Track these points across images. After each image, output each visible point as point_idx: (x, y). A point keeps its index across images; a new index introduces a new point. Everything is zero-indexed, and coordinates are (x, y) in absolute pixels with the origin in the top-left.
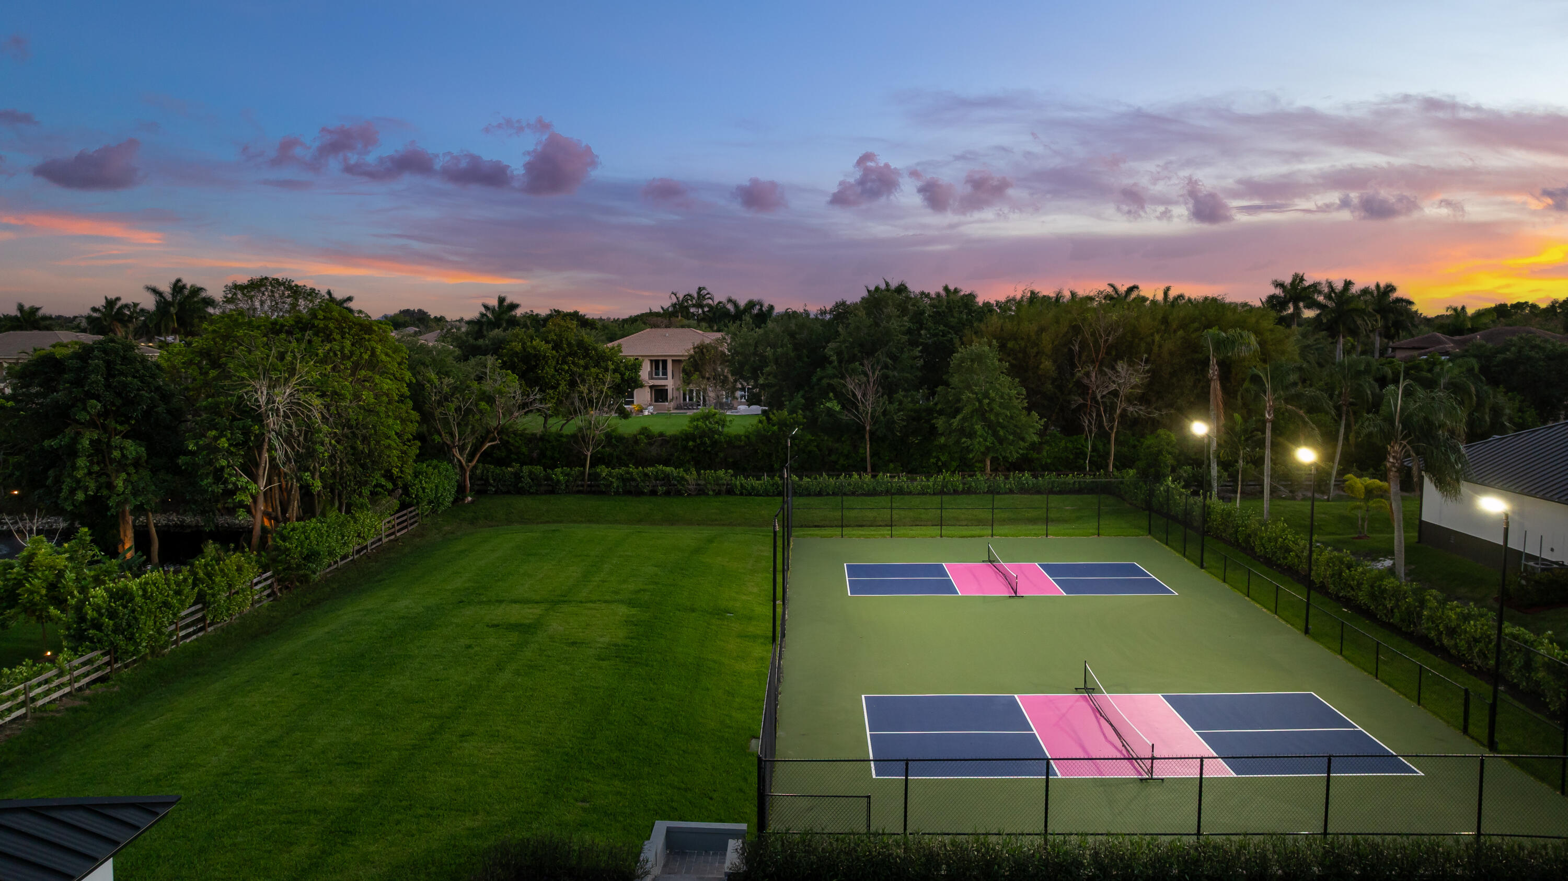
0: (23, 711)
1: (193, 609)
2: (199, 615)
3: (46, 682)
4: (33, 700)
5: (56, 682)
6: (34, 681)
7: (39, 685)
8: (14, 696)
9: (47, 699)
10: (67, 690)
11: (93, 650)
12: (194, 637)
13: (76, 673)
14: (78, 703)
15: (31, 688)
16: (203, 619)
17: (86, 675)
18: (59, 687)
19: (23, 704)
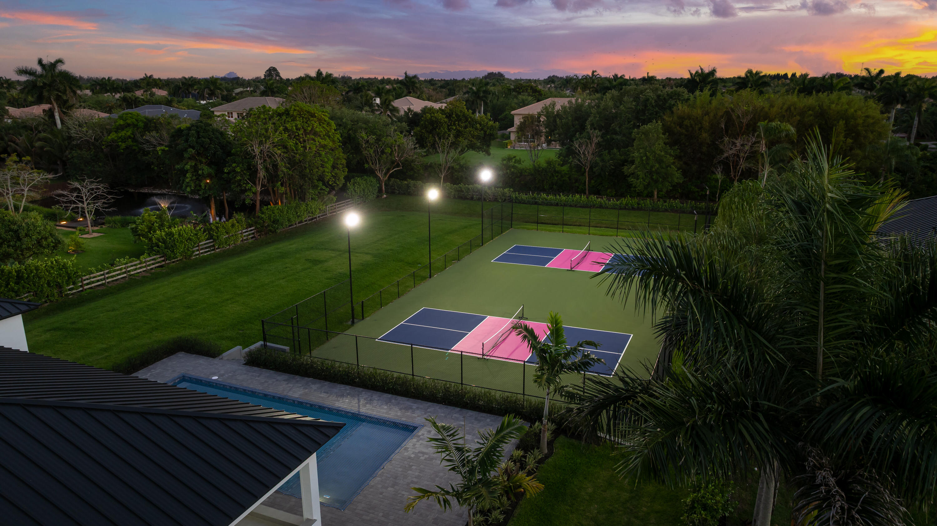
0: (125, 275)
1: (208, 241)
2: (212, 244)
3: (135, 265)
4: (129, 271)
5: (139, 266)
6: (129, 265)
7: (132, 266)
8: (121, 269)
9: (136, 272)
10: (145, 269)
11: (156, 255)
12: (209, 253)
13: (148, 263)
14: (148, 274)
15: (128, 267)
16: (214, 246)
17: (153, 264)
18: (140, 268)
19: (125, 273)
